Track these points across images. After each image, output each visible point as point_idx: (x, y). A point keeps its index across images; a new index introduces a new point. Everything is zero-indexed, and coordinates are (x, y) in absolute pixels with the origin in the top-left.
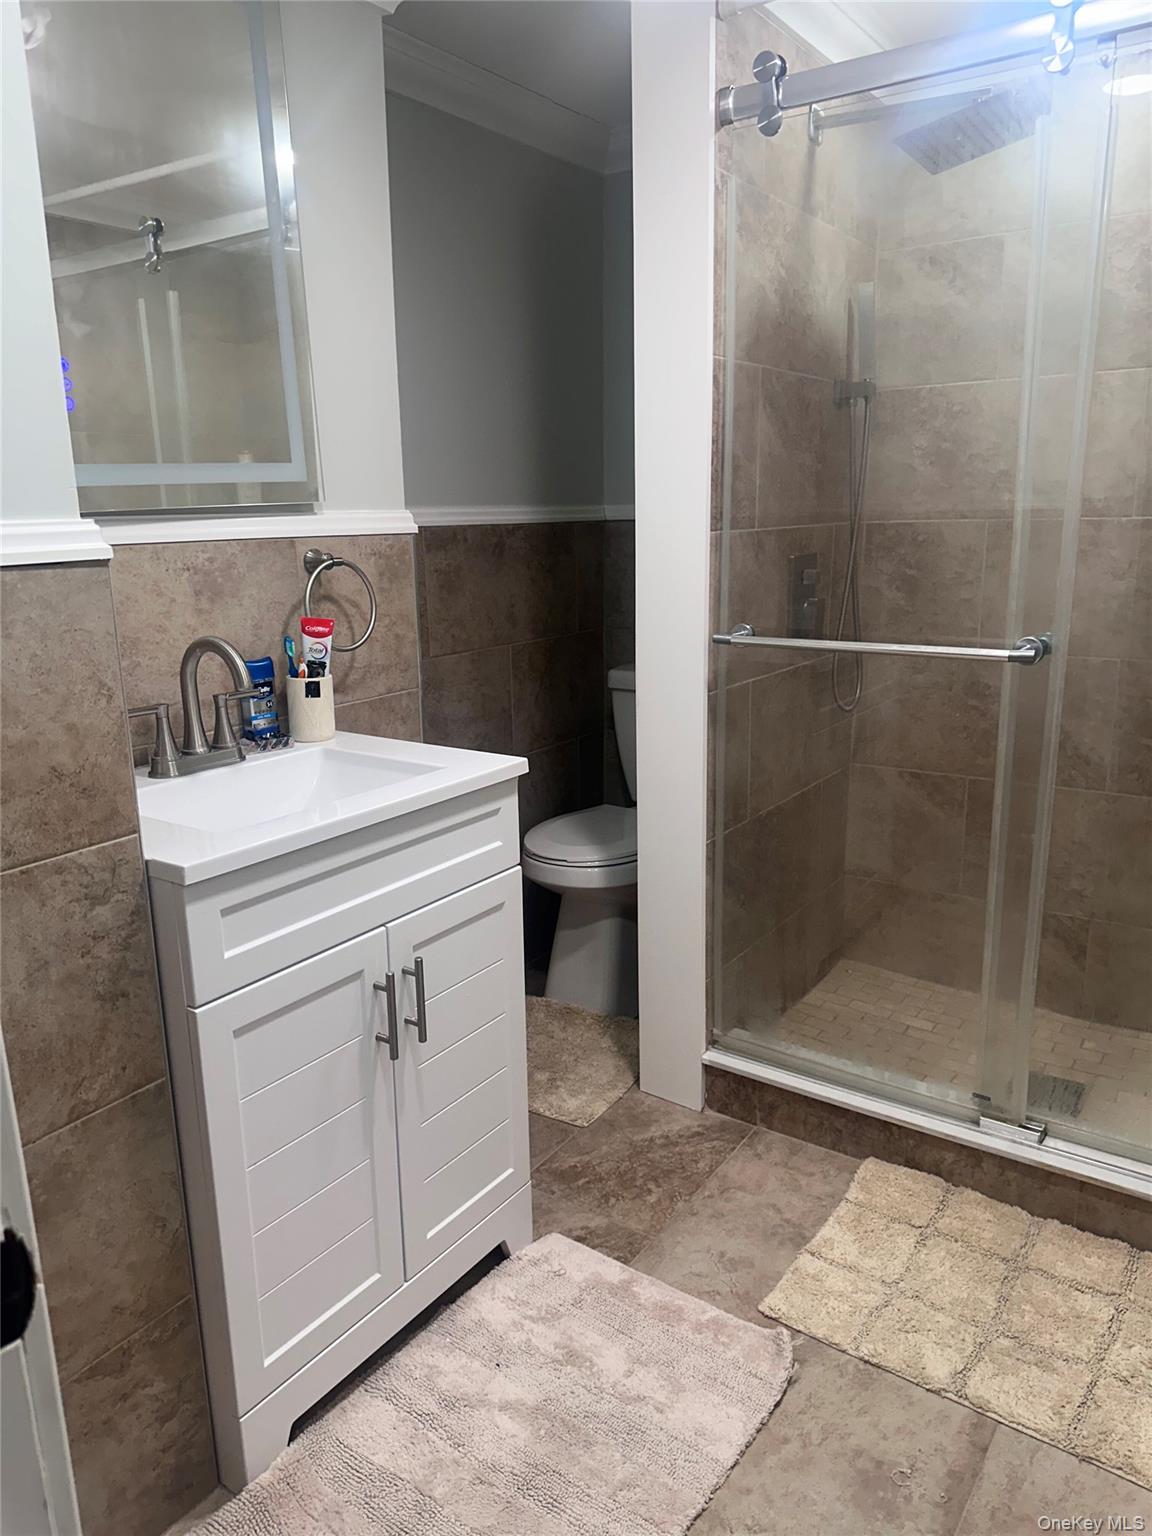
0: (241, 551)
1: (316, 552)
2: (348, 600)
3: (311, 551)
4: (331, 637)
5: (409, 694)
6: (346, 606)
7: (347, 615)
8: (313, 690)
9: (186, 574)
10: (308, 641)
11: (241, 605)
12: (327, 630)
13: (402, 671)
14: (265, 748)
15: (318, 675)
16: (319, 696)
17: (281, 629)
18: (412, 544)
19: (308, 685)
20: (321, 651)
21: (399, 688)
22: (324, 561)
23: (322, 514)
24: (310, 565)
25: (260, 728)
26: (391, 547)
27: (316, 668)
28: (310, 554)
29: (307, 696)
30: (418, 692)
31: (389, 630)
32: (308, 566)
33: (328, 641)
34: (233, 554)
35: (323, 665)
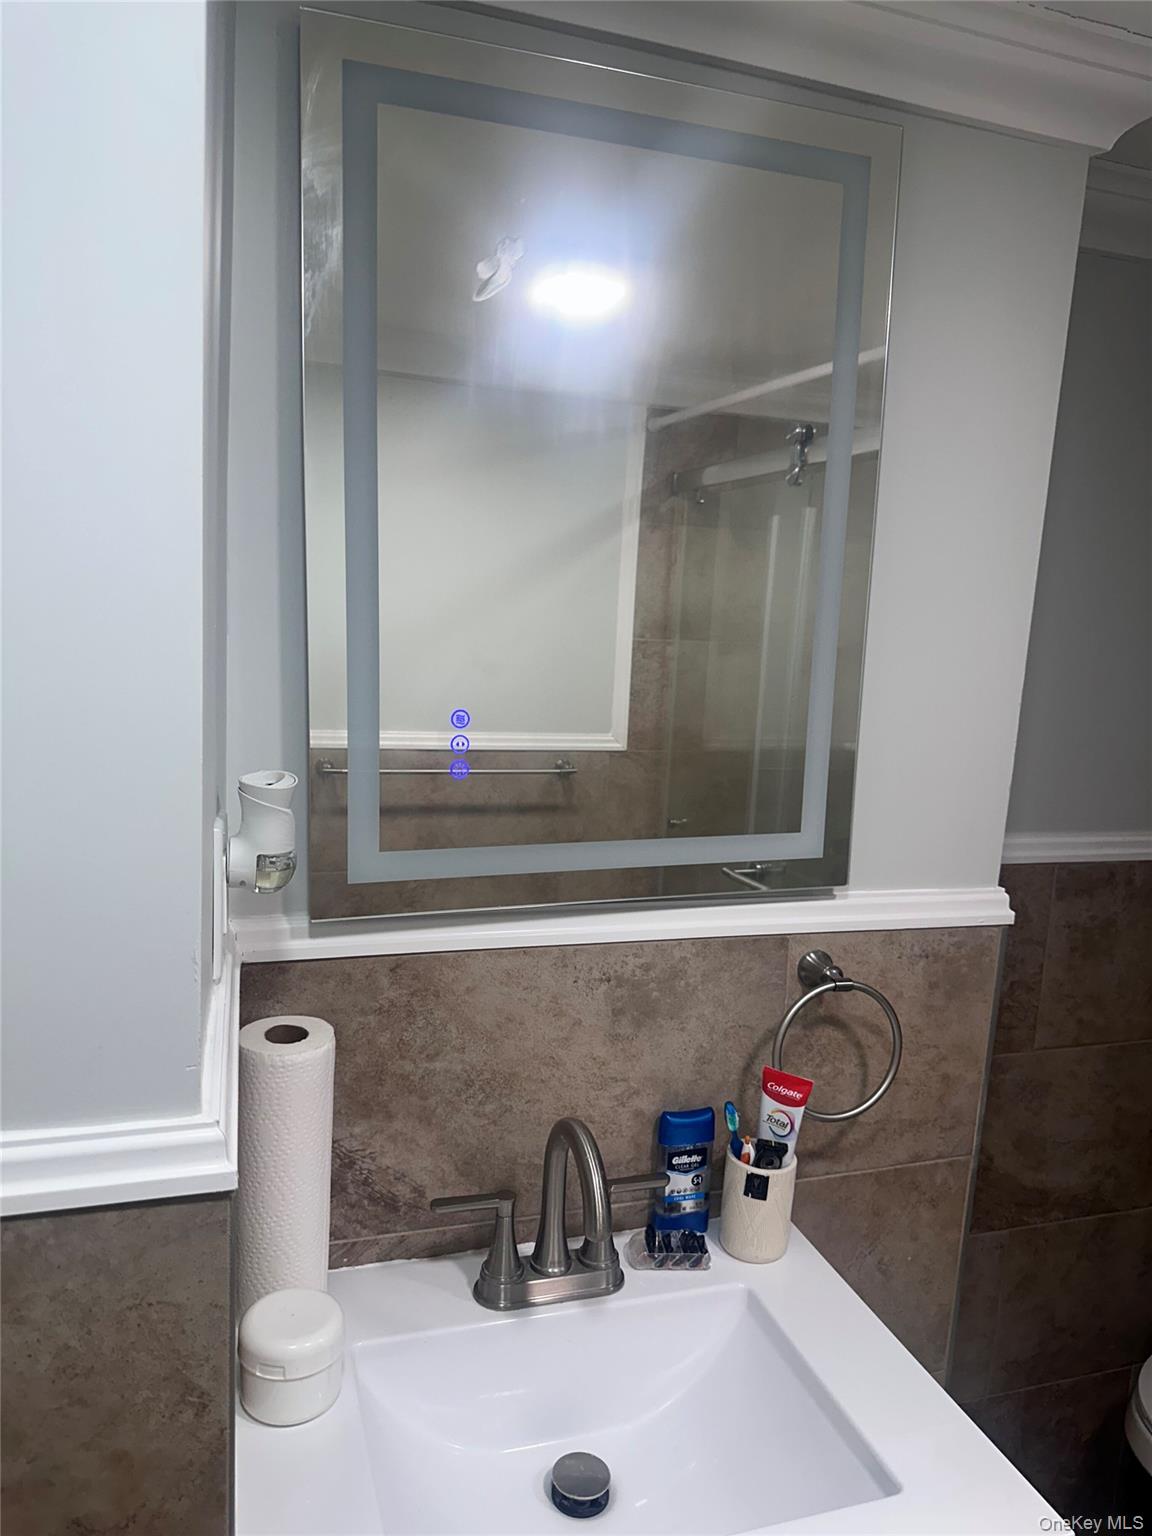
0: (697, 955)
1: (825, 958)
2: (865, 1024)
3: (813, 952)
4: (803, 1107)
5: (950, 1164)
6: (861, 1033)
7: (858, 1045)
8: (757, 1188)
9: (604, 987)
10: (769, 1105)
11: (683, 1029)
12: (799, 1096)
13: (943, 1130)
14: (661, 1265)
15: (770, 1165)
16: (764, 1198)
17: (741, 1064)
18: (998, 941)
19: (751, 1177)
20: (784, 1126)
21: (933, 1155)
22: (825, 979)
23: (846, 897)
24: (810, 977)
26: (959, 946)
27: (769, 1154)
28: (812, 958)
29: (746, 1194)
30: (968, 1162)
31: (933, 1069)
32: (803, 974)
33: (798, 1113)
34: (684, 959)
35: (782, 1149)
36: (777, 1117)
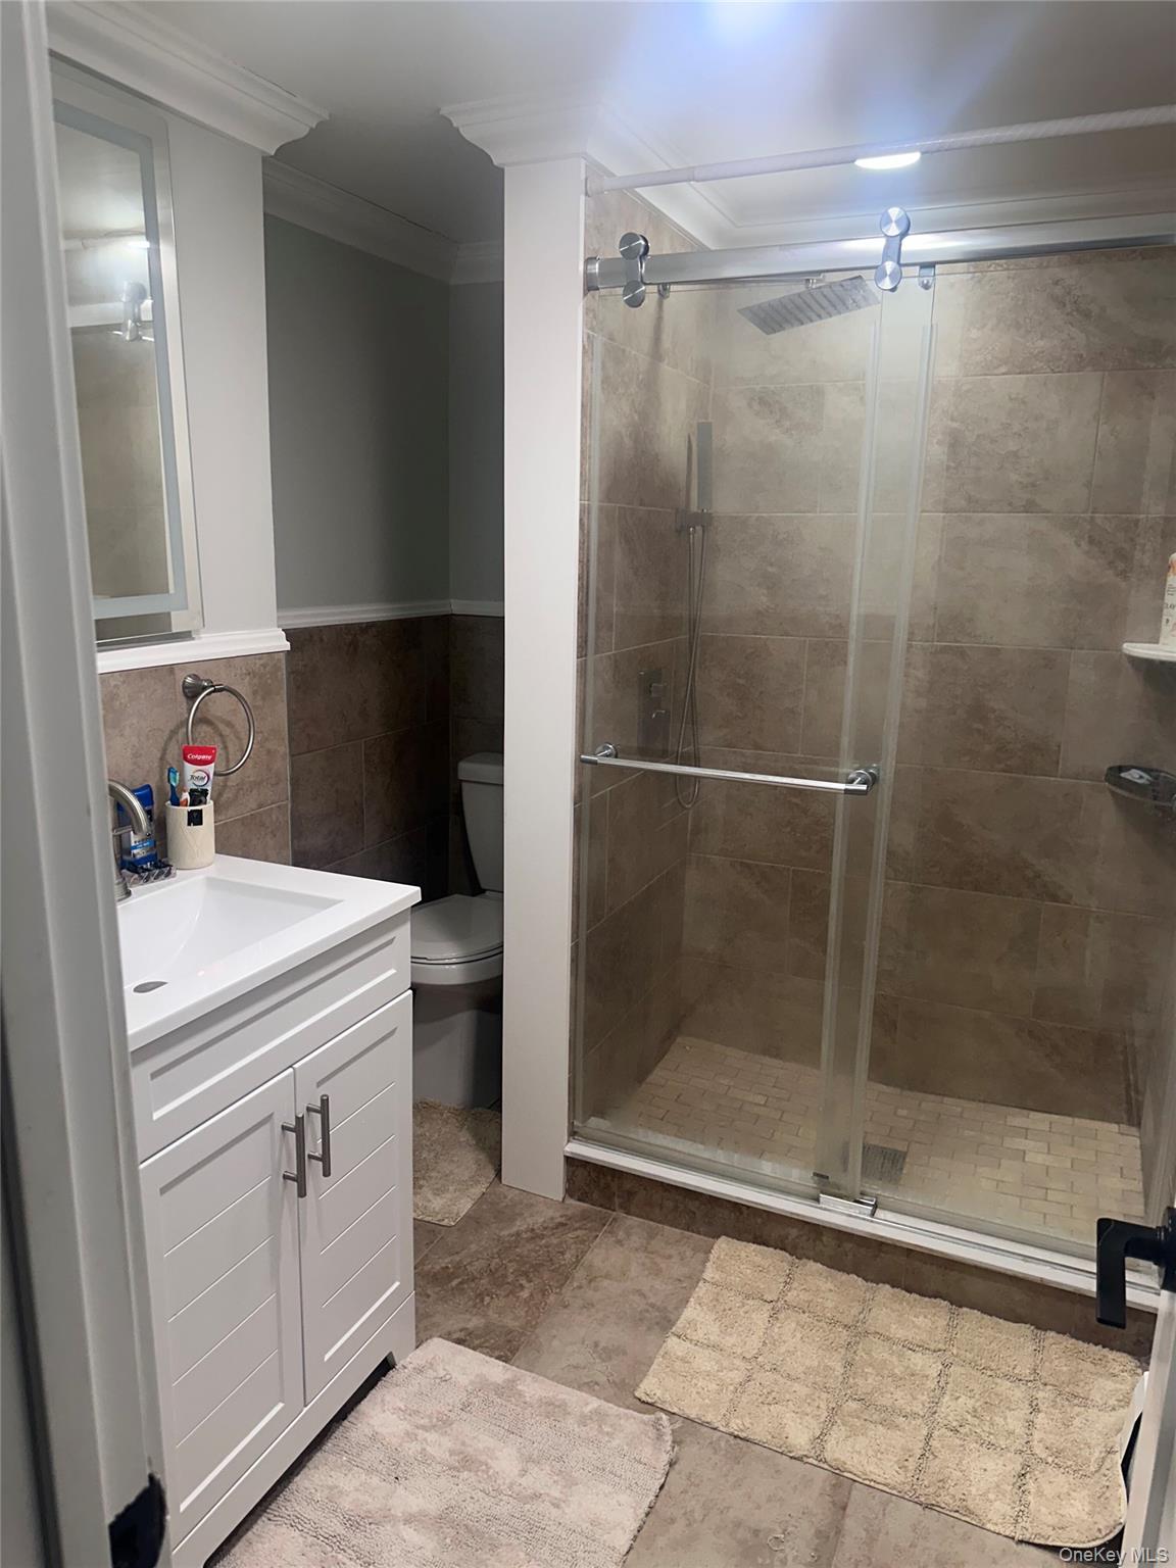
0: (124, 682)
1: (195, 677)
2: (223, 721)
3: (190, 676)
4: (213, 765)
5: (279, 807)
6: (221, 727)
7: (221, 735)
8: (195, 819)
10: (190, 769)
11: (122, 735)
12: (210, 757)
13: (272, 785)
14: (147, 880)
15: (200, 803)
16: (201, 824)
17: (159, 755)
18: (284, 662)
19: (190, 813)
20: (203, 778)
21: (269, 802)
22: (205, 688)
23: (200, 638)
24: (191, 693)
25: (138, 857)
26: (264, 666)
27: (198, 796)
28: (189, 680)
29: (189, 824)
30: (287, 805)
31: (262, 747)
32: (187, 691)
33: (211, 768)
34: (116, 686)
35: (205, 793)
36: (194, 775)
